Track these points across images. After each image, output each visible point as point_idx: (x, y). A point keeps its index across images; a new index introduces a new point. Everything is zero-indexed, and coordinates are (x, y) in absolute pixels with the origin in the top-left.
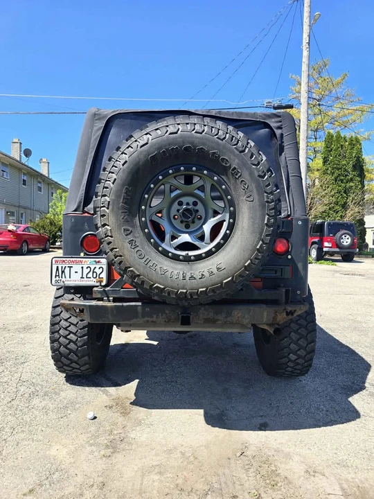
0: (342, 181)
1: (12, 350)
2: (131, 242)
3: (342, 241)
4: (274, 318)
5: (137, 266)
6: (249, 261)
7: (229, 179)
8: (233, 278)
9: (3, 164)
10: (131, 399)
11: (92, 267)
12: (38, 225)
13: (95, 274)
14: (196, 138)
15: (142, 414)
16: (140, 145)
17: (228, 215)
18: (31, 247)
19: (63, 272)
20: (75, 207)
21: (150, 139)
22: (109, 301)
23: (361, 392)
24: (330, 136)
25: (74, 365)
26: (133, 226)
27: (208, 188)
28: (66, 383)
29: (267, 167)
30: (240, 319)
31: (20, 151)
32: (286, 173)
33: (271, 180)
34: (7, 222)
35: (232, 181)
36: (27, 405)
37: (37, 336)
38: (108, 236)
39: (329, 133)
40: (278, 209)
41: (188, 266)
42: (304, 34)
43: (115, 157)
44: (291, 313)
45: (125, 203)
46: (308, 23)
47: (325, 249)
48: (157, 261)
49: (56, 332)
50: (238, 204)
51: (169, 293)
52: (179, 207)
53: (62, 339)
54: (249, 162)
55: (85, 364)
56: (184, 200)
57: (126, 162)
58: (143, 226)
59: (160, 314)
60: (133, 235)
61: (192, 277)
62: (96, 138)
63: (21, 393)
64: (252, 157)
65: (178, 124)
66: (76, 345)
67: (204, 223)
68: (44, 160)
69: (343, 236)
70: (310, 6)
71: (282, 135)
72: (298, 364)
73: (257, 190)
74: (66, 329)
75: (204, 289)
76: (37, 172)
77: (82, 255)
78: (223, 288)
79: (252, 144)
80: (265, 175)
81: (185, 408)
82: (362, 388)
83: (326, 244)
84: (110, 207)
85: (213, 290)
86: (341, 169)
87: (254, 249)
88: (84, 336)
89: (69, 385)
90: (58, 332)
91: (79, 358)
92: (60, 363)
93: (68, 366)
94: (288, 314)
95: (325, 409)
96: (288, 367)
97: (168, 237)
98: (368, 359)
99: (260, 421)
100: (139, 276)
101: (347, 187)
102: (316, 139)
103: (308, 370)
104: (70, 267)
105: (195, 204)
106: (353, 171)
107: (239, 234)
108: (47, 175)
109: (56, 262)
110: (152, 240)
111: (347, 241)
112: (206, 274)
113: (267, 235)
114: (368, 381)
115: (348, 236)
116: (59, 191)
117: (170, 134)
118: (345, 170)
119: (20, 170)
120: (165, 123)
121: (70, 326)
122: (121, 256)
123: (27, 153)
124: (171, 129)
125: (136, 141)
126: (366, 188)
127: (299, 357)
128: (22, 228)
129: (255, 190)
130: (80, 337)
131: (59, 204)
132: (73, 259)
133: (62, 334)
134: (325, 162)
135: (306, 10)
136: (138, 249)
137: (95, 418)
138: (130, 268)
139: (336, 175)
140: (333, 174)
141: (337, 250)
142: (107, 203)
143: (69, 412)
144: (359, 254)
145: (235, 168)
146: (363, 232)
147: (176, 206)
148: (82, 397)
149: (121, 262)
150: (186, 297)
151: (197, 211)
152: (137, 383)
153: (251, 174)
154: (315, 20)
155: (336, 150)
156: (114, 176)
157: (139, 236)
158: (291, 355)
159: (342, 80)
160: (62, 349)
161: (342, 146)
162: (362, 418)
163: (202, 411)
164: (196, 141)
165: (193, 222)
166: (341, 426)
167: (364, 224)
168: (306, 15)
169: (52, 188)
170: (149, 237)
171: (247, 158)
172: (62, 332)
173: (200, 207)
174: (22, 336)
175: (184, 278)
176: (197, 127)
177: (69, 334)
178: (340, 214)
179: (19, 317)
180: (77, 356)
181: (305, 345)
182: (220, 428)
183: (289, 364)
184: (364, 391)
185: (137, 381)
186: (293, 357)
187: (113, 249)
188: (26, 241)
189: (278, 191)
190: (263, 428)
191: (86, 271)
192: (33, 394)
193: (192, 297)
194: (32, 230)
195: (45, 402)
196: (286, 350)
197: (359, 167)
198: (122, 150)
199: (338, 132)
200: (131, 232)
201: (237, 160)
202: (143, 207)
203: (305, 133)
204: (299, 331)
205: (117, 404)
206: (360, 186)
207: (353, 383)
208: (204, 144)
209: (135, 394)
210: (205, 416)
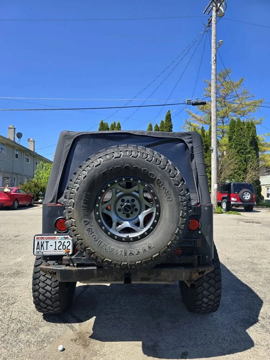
0: (242, 153)
1: (6, 292)
2: (88, 230)
3: (244, 196)
4: (190, 277)
5: (93, 247)
6: (170, 242)
7: (155, 186)
8: (159, 254)
9: (2, 143)
10: (89, 333)
11: (63, 242)
12: (26, 187)
13: (64, 246)
14: (133, 160)
15: (98, 346)
16: (95, 165)
17: (155, 209)
18: (21, 203)
19: (42, 245)
20: (51, 199)
21: (102, 161)
22: (74, 266)
23: (255, 325)
24: (233, 122)
25: (49, 308)
26: (90, 218)
27: (141, 191)
28: (43, 320)
29: (181, 178)
30: (166, 277)
31: (14, 134)
32: (196, 174)
33: (184, 187)
34: (4, 186)
35: (157, 187)
36: (15, 339)
37: (23, 280)
38: (73, 226)
39: (232, 119)
40: (189, 206)
41: (128, 245)
42: (212, 54)
43: (78, 173)
44: (202, 272)
45: (85, 203)
46: (215, 47)
47: (232, 203)
48: (107, 242)
49: (37, 284)
50: (162, 203)
51: (115, 265)
52: (122, 203)
53: (41, 290)
54: (168, 175)
55: (57, 307)
56: (126, 198)
57: (86, 176)
58: (97, 218)
59: (110, 276)
60: (90, 225)
61: (131, 253)
62: (66, 152)
63: (11, 329)
64: (170, 172)
65: (121, 151)
66: (51, 293)
67: (139, 214)
68: (31, 139)
69: (245, 193)
70: (216, 36)
71: (192, 147)
72: (209, 305)
73: (174, 194)
74: (44, 282)
75: (140, 262)
76: (26, 149)
77: (56, 233)
78: (153, 261)
79: (170, 163)
80: (179, 184)
81: (128, 341)
82: (256, 321)
83: (233, 199)
84: (75, 206)
85: (146, 262)
86: (241, 144)
87: (173, 234)
88: (56, 287)
89: (45, 322)
90: (38, 284)
91: (53, 303)
92: (39, 306)
93: (45, 308)
94: (199, 273)
95: (229, 339)
96: (203, 307)
97: (114, 224)
98: (261, 296)
99: (183, 350)
100: (94, 253)
101: (246, 157)
102: (223, 123)
103: (217, 309)
104: (47, 242)
105: (133, 200)
106: (250, 146)
107: (163, 223)
108: (33, 150)
109: (38, 238)
110: (103, 228)
111: (247, 197)
112: (141, 251)
113: (182, 224)
114: (260, 315)
115: (248, 193)
116: (41, 162)
117: (116, 158)
118: (245, 146)
119: (14, 147)
120: (112, 151)
121: (47, 280)
122: (82, 239)
123: (19, 135)
124: (116, 155)
125: (92, 162)
126: (260, 157)
127: (210, 300)
128: (14, 190)
129: (173, 194)
130: (54, 288)
131: (41, 172)
132: (49, 236)
133: (41, 286)
134: (230, 140)
135: (213, 38)
136: (93, 234)
137: (64, 349)
138: (88, 247)
139: (238, 149)
140: (236, 148)
141: (241, 203)
142: (72, 203)
143: (45, 345)
144: (257, 205)
145: (159, 180)
146: (260, 189)
147: (120, 202)
148: (55, 332)
149: (82, 243)
150: (127, 267)
151: (134, 205)
152: (94, 319)
153: (170, 183)
154: (220, 45)
155: (237, 131)
156: (78, 186)
157: (94, 225)
158: (204, 298)
159: (240, 83)
160: (41, 297)
161: (242, 128)
162: (256, 346)
163: (140, 343)
164: (133, 163)
165: (132, 213)
166: (239, 353)
167: (260, 183)
168: (213, 41)
169: (37, 159)
170: (101, 225)
171: (167, 173)
172: (41, 284)
173: (136, 203)
174: (12, 280)
175: (126, 254)
176: (133, 153)
177: (46, 286)
178: (242, 177)
179: (11, 264)
180: (52, 301)
181: (214, 292)
182: (153, 357)
183: (203, 305)
184: (257, 323)
185: (95, 317)
186: (205, 300)
187: (77, 234)
188: (17, 200)
189: (188, 194)
190: (184, 357)
191: (58, 244)
192: (20, 330)
193: (131, 267)
194: (21, 191)
195: (29, 337)
196: (200, 295)
197: (255, 143)
198: (83, 168)
199: (239, 119)
200: (89, 222)
201: (160, 175)
202: (97, 205)
203: (215, 121)
204: (209, 281)
205: (80, 338)
206: (255, 157)
207: (250, 317)
208: (138, 164)
209: (93, 329)
210: (142, 347)
